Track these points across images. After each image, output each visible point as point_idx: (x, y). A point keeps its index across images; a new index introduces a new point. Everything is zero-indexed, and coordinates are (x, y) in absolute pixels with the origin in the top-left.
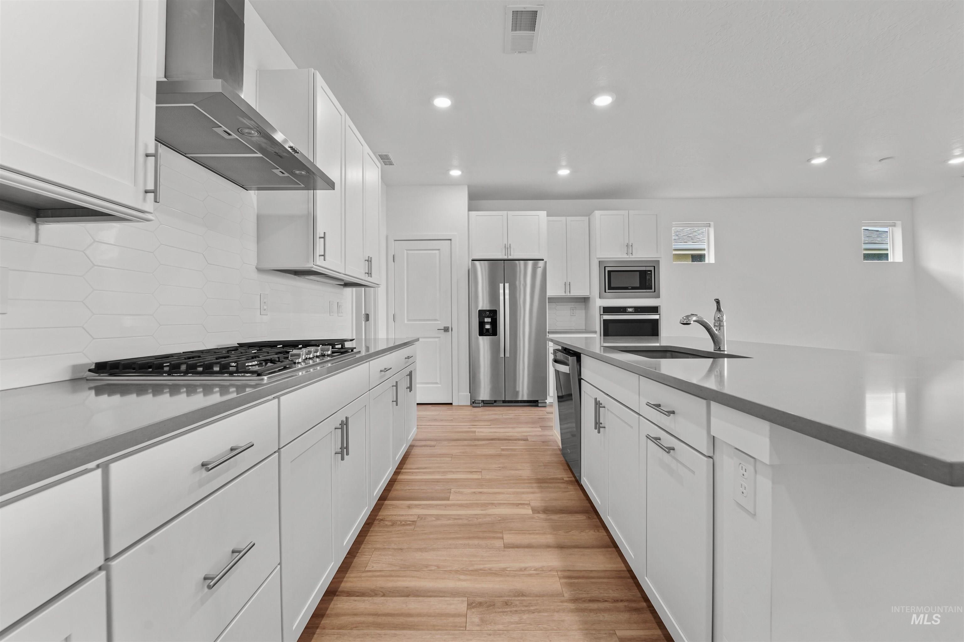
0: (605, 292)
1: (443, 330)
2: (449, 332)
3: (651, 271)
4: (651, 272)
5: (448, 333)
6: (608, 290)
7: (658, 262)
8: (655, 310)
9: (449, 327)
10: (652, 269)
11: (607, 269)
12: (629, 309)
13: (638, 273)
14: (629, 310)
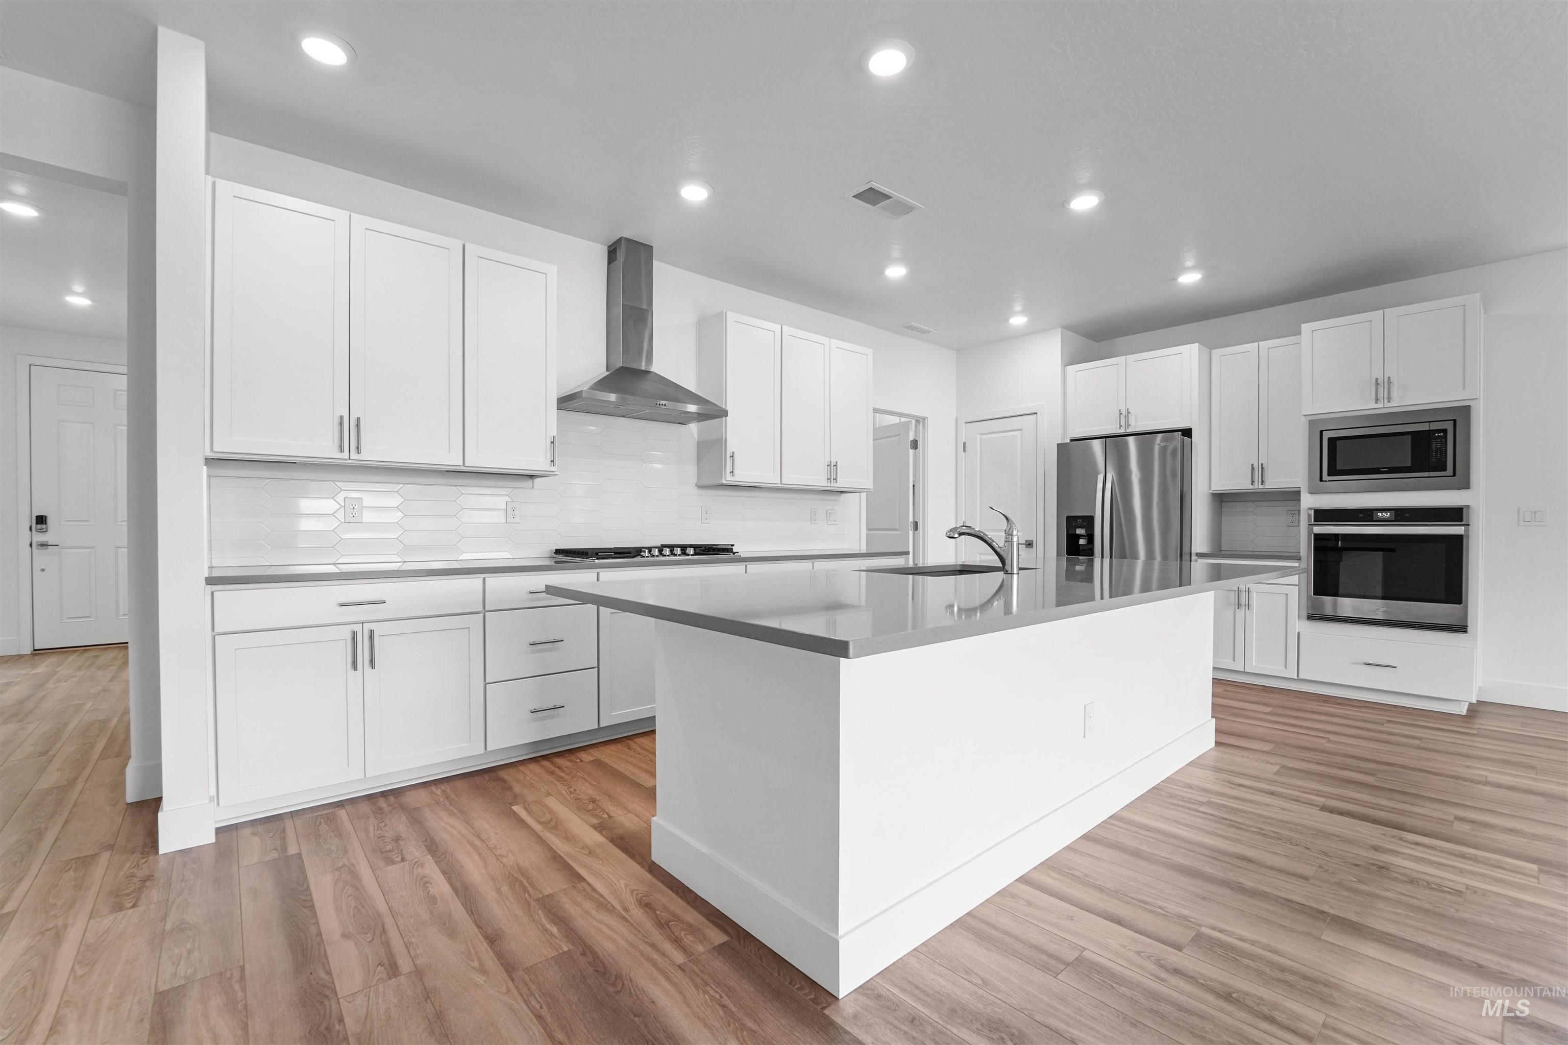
0: (1321, 480)
1: (1025, 545)
2: (1032, 547)
3: (1445, 431)
4: (1445, 437)
5: (1031, 549)
6: (1328, 475)
7: (1466, 411)
8: (1456, 514)
9: (1033, 541)
10: (1449, 426)
11: (1327, 435)
12: (1380, 514)
13: (1409, 437)
14: (1387, 515)
